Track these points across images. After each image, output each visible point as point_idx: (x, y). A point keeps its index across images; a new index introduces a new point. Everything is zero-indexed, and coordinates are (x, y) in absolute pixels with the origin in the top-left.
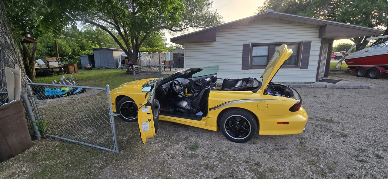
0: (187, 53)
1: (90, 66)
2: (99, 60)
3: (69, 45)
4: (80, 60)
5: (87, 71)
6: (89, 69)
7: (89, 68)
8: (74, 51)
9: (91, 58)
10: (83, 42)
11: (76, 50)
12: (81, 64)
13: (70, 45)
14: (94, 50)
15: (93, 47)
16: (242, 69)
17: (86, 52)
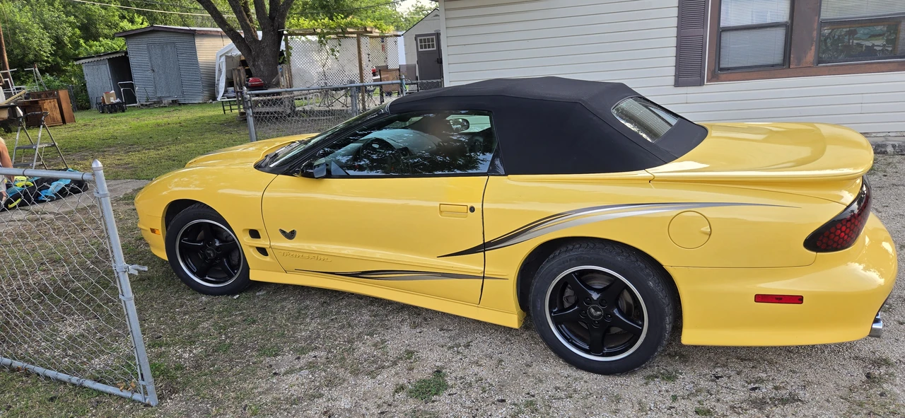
0: (451, 32)
1: (118, 95)
2: (149, 73)
3: (43, 21)
4: (81, 77)
5: (107, 117)
6: (114, 109)
7: (113, 105)
8: (58, 42)
9: (120, 66)
10: (90, 10)
11: (66, 39)
12: (86, 91)
13: (44, 24)
14: (128, 35)
15: (126, 25)
16: (678, 84)
17: (103, 45)
